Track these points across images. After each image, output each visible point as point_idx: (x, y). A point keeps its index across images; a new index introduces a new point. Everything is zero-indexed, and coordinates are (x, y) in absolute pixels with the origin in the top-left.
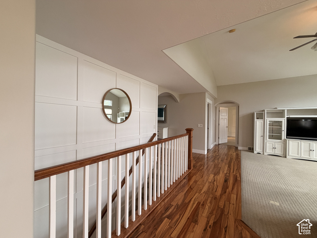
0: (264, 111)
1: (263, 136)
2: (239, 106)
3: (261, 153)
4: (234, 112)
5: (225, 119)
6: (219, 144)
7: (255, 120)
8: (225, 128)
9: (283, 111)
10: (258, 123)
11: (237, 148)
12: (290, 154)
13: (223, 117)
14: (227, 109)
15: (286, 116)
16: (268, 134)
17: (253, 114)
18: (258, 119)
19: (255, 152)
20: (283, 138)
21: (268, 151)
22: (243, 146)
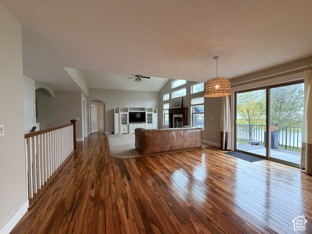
0: (119, 108)
1: (119, 123)
2: (105, 104)
3: (118, 134)
4: (102, 108)
5: (95, 114)
6: (91, 134)
7: (115, 113)
8: (96, 121)
9: (128, 108)
10: (116, 115)
11: (104, 134)
12: (131, 131)
13: (94, 112)
14: (96, 106)
15: (129, 111)
16: (121, 122)
17: (113, 110)
18: (116, 113)
19: (115, 134)
20: (128, 124)
21: (121, 132)
22: (108, 132)
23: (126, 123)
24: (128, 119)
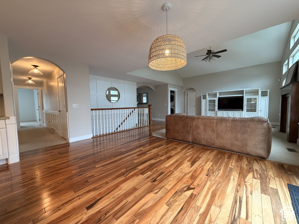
1: (206, 110)
5: (193, 101)
7: (202, 100)
8: (193, 107)
9: (216, 93)
13: (191, 99)
16: (208, 108)
17: (201, 96)
23: (214, 110)
24: (216, 105)
